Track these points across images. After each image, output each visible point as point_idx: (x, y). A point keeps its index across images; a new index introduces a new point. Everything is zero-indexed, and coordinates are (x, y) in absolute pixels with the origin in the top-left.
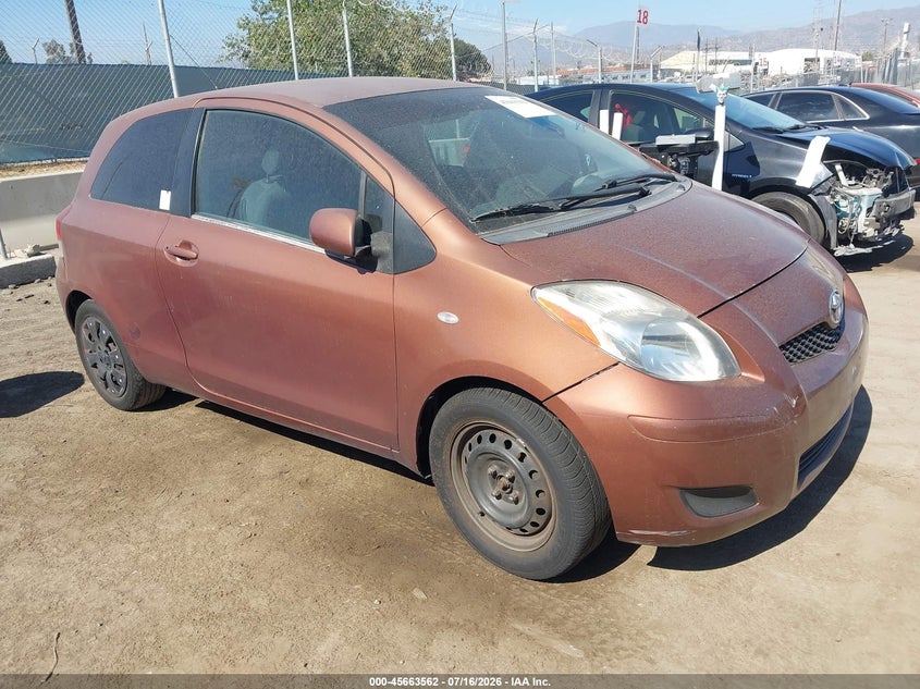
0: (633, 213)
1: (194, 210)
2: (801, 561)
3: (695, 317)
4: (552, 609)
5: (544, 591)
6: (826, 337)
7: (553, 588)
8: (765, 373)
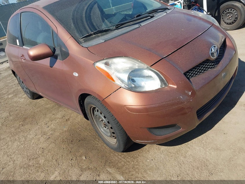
0: (139, 27)
1: (23, 45)
2: (206, 142)
3: (149, 67)
4: (120, 163)
5: (120, 156)
6: (210, 64)
7: (123, 155)
8: (176, 84)
